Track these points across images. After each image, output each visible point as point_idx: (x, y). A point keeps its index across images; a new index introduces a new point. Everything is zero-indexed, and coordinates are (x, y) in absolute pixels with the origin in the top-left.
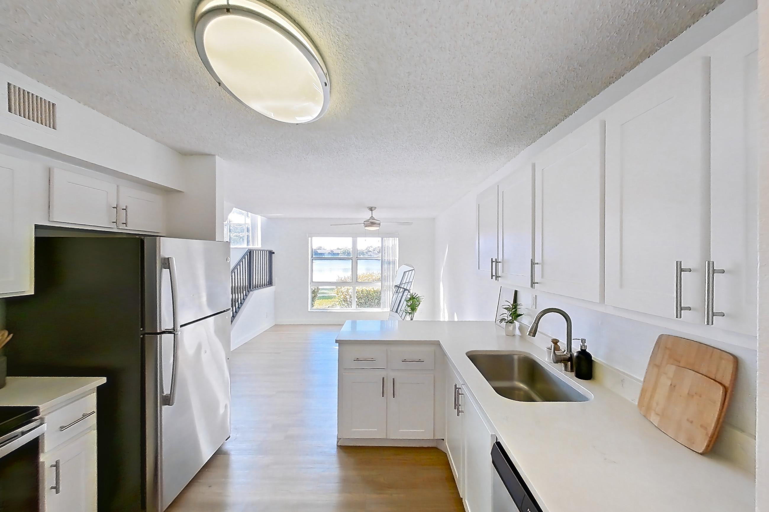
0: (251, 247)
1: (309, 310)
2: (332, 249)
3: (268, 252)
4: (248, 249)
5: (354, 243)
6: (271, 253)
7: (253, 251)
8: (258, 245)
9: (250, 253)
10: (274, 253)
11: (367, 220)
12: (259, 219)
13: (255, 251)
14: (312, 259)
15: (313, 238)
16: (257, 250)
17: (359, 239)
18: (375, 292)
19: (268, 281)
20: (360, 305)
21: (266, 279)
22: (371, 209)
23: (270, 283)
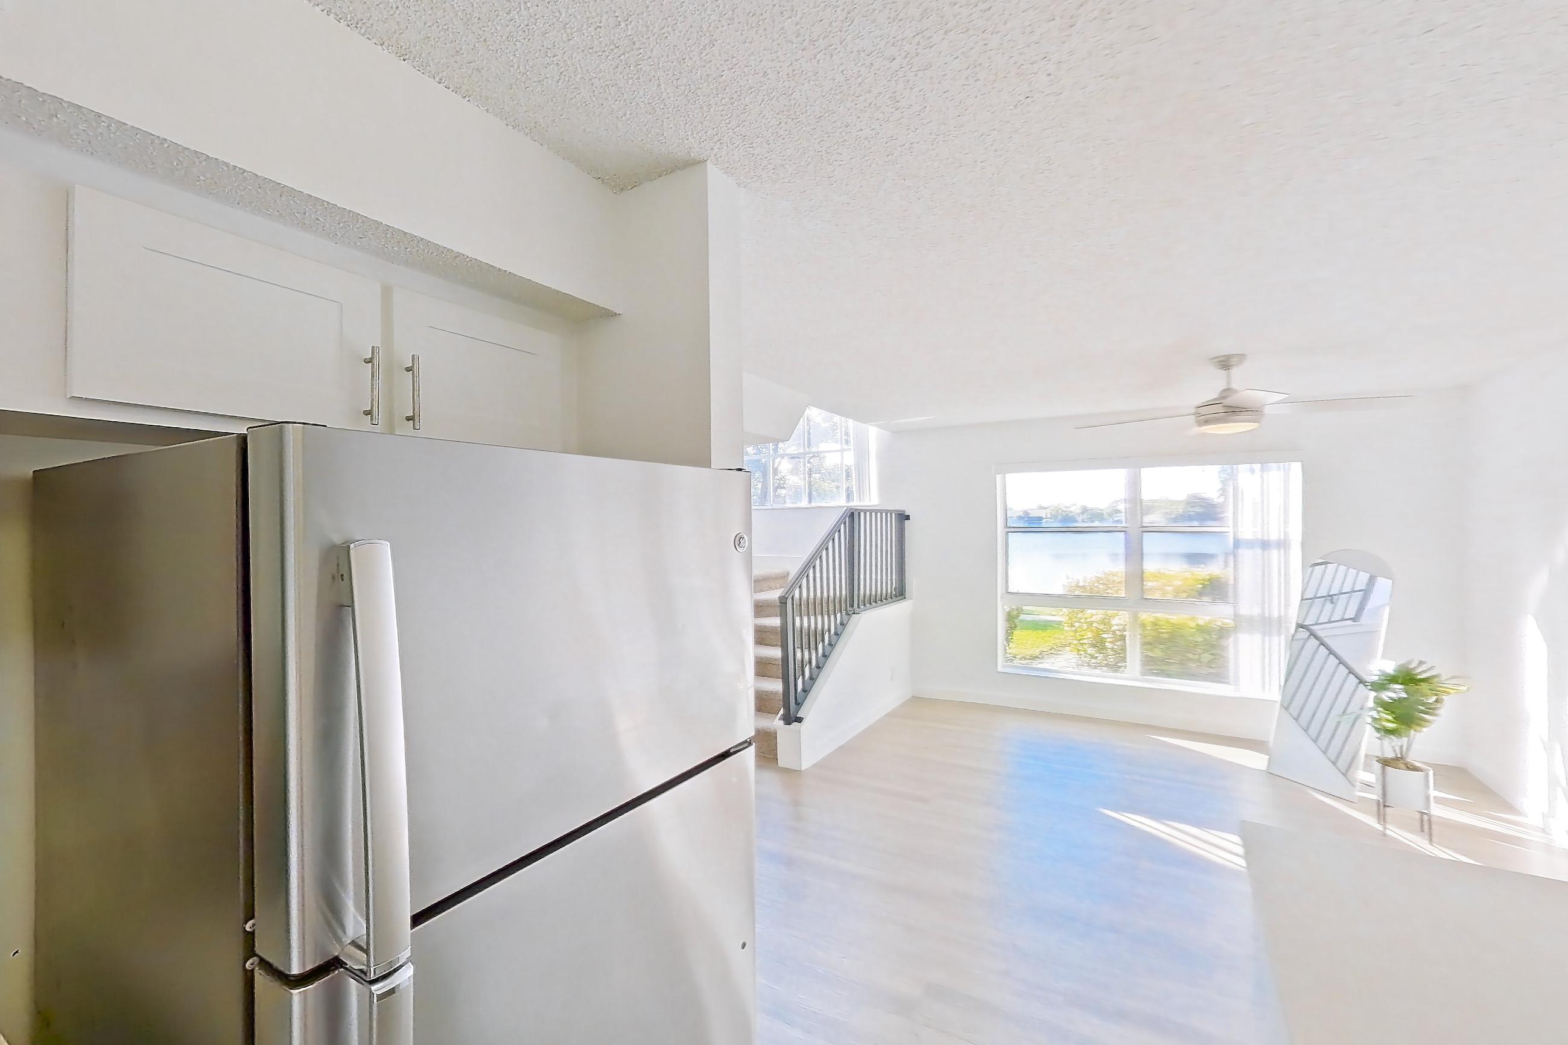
0: (855, 503)
1: (1000, 669)
2: (1025, 509)
3: (893, 514)
4: (845, 508)
5: (1135, 485)
6: (903, 517)
7: (859, 514)
8: (871, 499)
9: (852, 516)
10: (908, 518)
11: (1215, 399)
12: (874, 434)
13: (862, 514)
14: (1007, 533)
15: (1007, 475)
16: (868, 510)
17: (1146, 473)
18: (1200, 629)
19: (894, 586)
20: (1153, 666)
21: (890, 584)
22: (1225, 363)
23: (900, 593)
